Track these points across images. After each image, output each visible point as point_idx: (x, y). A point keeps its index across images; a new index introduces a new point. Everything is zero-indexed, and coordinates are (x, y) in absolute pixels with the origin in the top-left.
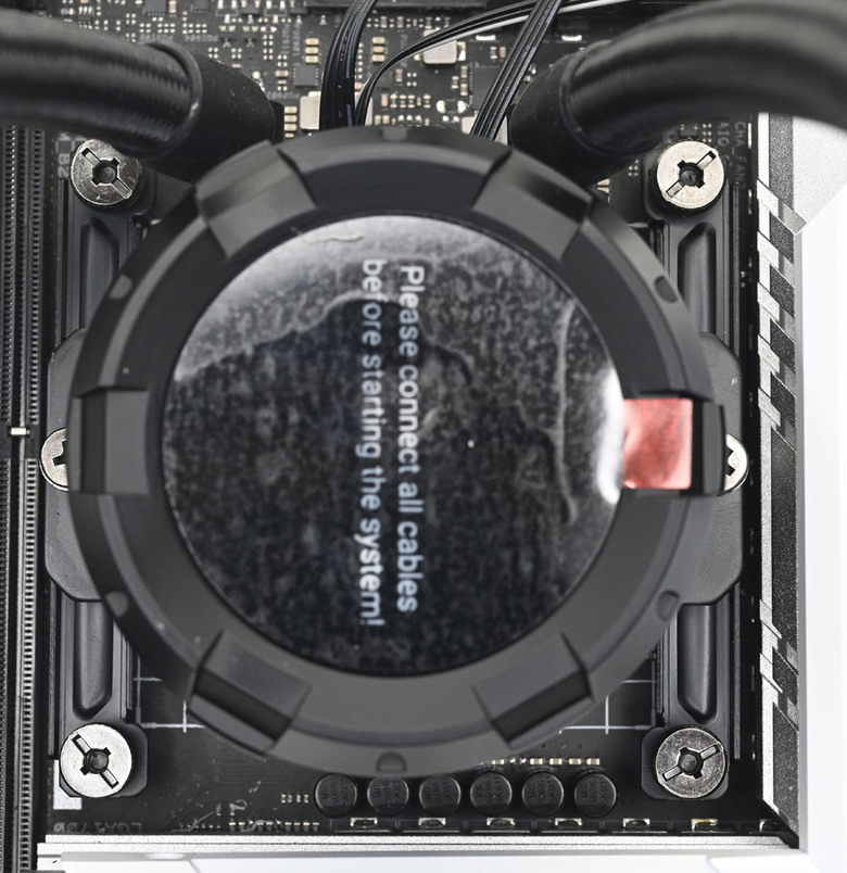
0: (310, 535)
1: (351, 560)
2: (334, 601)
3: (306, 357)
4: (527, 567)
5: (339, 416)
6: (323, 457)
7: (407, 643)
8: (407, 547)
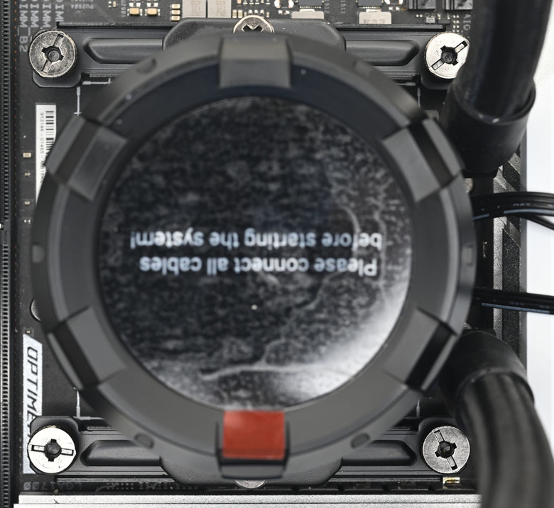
0: (192, 198)
1: (175, 226)
2: (148, 215)
3: (312, 194)
4: (171, 345)
5: (273, 217)
6: (246, 207)
7: (118, 264)
8: (184, 264)
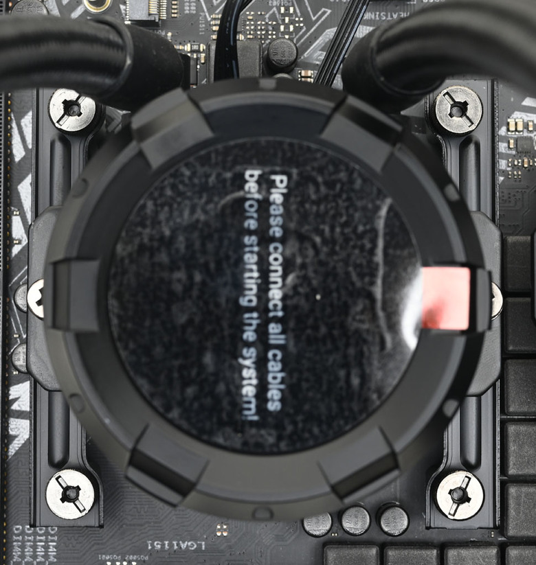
0: (208, 359)
1: (236, 376)
2: (225, 403)
3: (205, 238)
4: (356, 381)
5: (228, 278)
6: (217, 305)
7: (274, 432)
8: (274, 367)
